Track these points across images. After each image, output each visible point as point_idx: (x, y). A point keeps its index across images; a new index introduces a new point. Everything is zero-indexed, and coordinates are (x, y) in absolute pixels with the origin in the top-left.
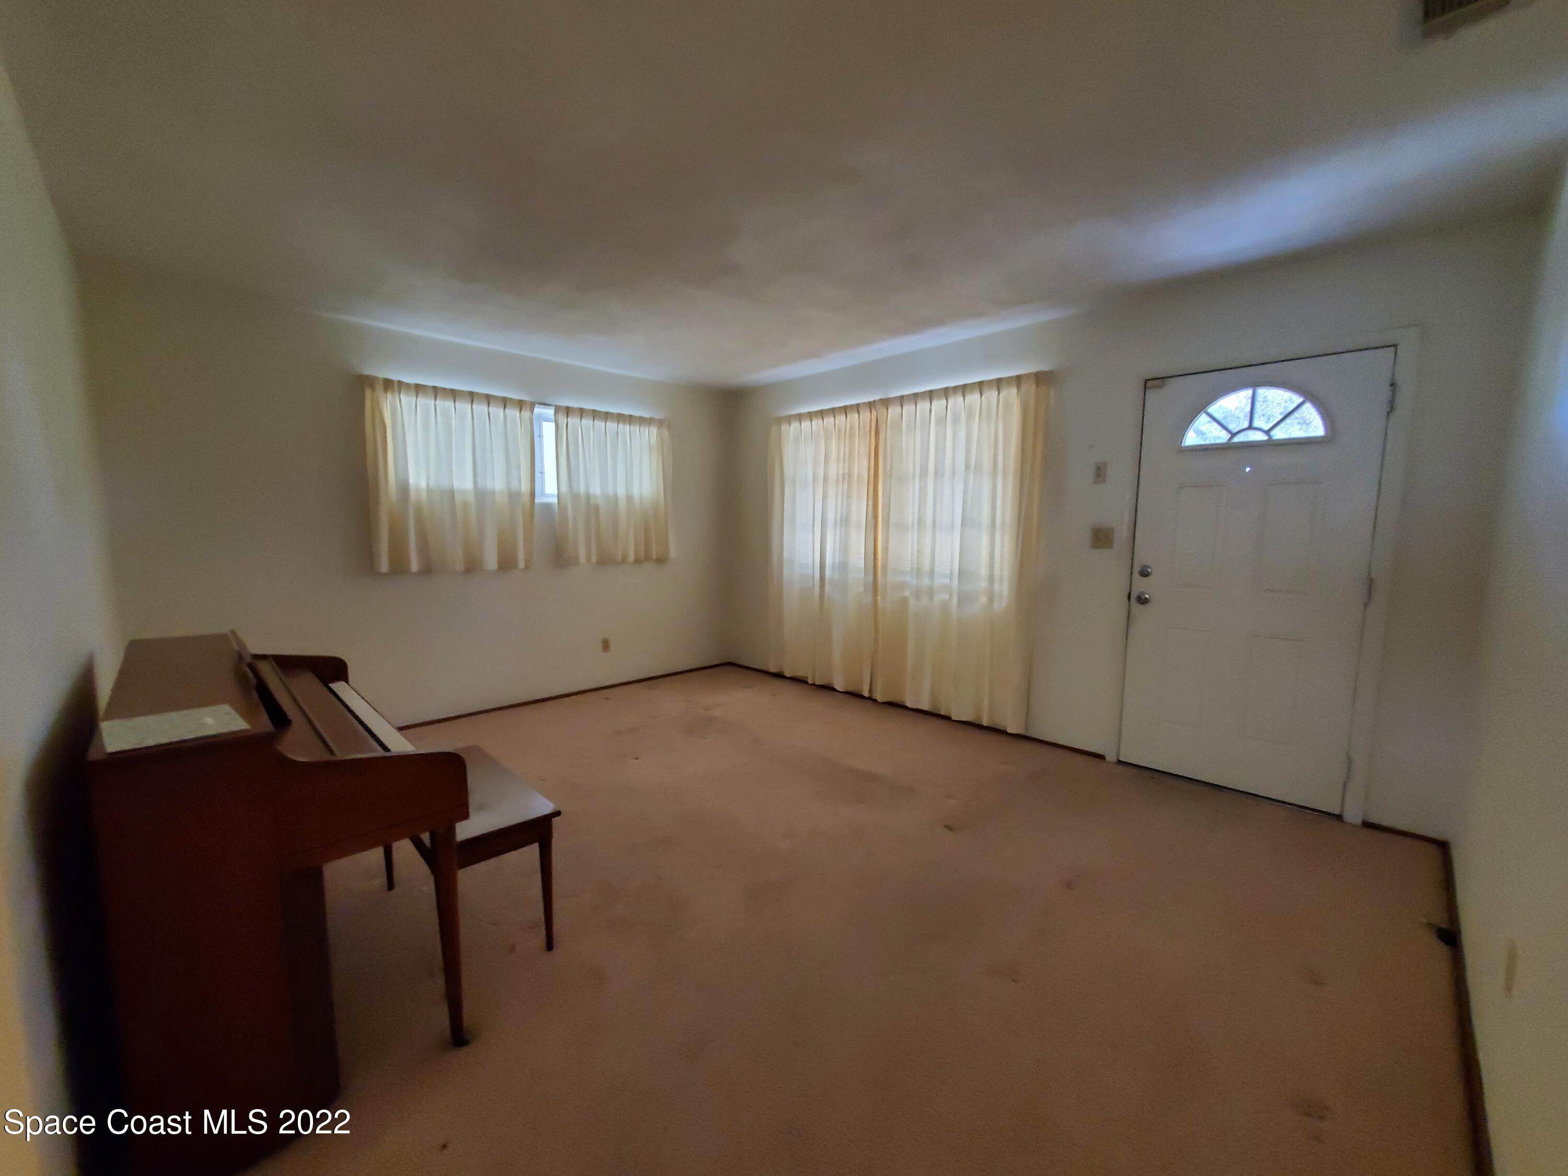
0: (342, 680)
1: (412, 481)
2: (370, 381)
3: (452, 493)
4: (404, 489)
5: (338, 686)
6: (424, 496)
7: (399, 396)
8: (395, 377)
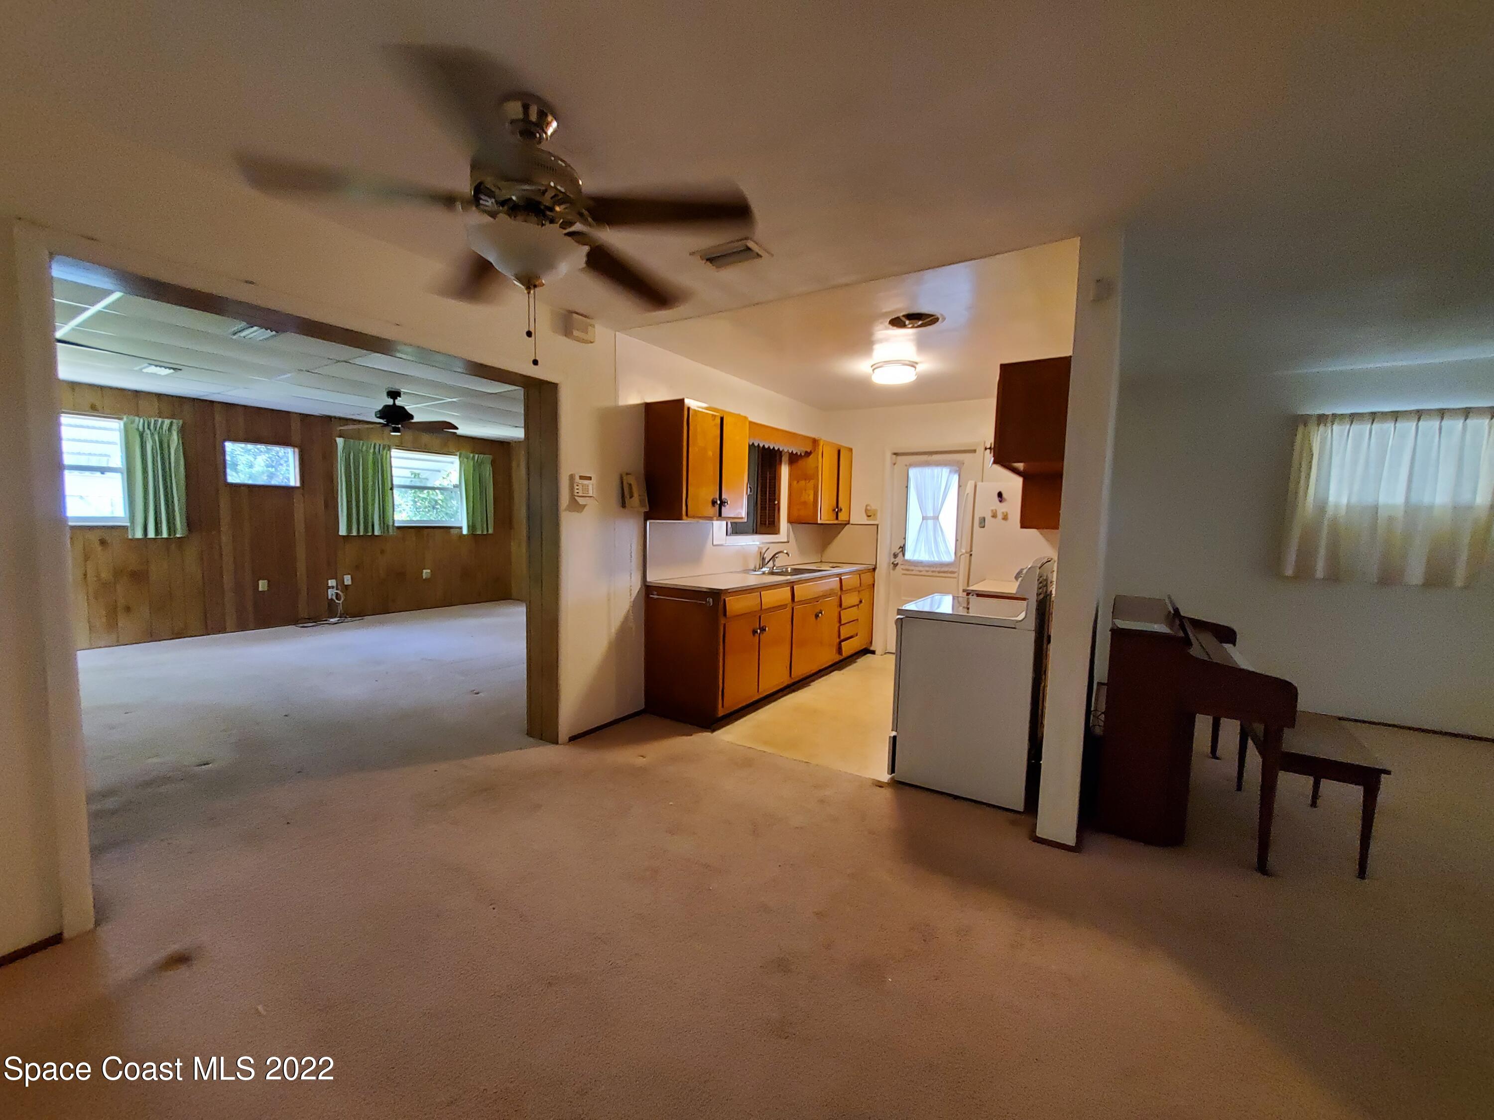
0: (1232, 644)
1: (1332, 499)
2: (1305, 420)
3: (1376, 508)
4: (1322, 508)
5: (1228, 646)
6: (1343, 512)
7: (1332, 427)
8: (1328, 411)
